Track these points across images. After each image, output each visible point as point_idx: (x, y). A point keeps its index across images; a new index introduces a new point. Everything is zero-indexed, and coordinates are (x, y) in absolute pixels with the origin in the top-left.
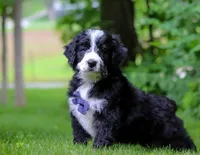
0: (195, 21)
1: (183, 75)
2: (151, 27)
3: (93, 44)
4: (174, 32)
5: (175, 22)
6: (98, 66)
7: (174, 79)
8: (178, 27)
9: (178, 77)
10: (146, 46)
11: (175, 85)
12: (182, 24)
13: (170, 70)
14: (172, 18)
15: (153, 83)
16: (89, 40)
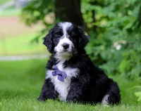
0: (127, 6)
1: (118, 48)
2: (94, 12)
3: (65, 33)
4: (111, 15)
5: (112, 7)
6: (70, 48)
7: (112, 51)
8: (114, 11)
9: (115, 48)
10: (90, 26)
11: (113, 55)
12: (117, 8)
13: (109, 44)
14: (109, 4)
15: (96, 54)
16: (61, 30)
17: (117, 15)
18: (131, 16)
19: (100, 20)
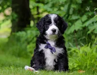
2: (38, 8)
3: (53, 21)
4: (49, 9)
5: (50, 5)
6: (57, 31)
8: (51, 7)
10: (35, 17)
12: (53, 6)
14: (47, 3)
17: (53, 10)
18: (62, 10)
19: (42, 13)
